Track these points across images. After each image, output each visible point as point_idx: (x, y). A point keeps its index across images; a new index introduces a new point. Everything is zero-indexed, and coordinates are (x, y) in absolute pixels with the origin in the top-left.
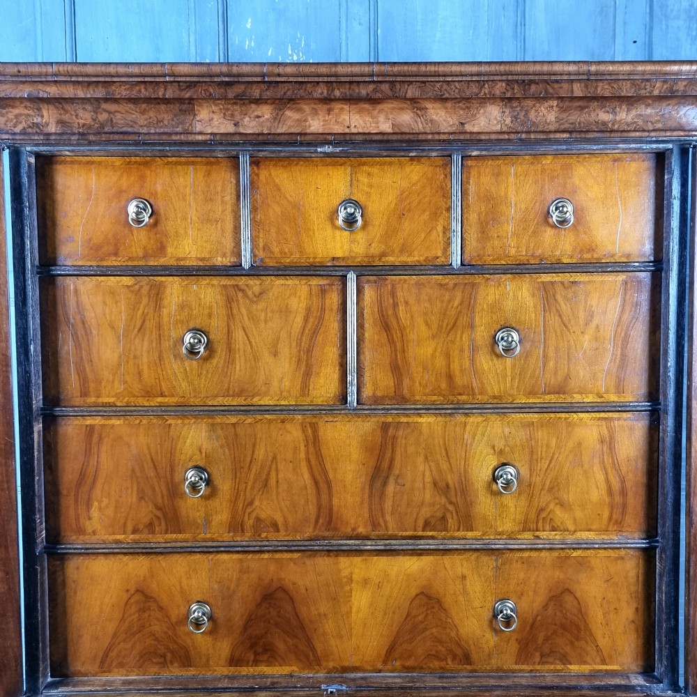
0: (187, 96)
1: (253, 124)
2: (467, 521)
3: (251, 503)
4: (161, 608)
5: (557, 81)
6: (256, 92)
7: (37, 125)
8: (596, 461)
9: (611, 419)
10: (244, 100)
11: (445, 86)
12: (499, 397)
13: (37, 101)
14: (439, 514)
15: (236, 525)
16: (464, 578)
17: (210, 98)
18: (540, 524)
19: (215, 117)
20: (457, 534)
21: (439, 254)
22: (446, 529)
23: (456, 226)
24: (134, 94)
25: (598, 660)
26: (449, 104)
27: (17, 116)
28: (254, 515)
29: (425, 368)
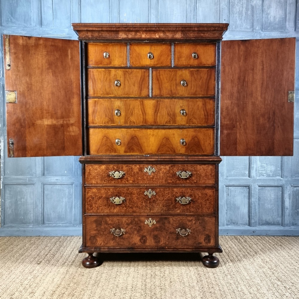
0: (118, 30)
1: (131, 36)
2: (175, 121)
3: (129, 118)
4: (110, 140)
5: (192, 27)
6: (131, 29)
7: (87, 36)
8: (202, 109)
9: (205, 100)
10: (129, 31)
11: (169, 28)
12: (182, 95)
13: (88, 31)
14: (169, 120)
15: (126, 122)
16: (174, 134)
17: (122, 31)
18: (190, 123)
19: (123, 34)
20: (172, 125)
21: (169, 64)
22: (170, 124)
23: (173, 58)
24: (107, 29)
25: (202, 152)
26: (170, 32)
27: (83, 34)
28: (129, 120)
29: (166, 89)
